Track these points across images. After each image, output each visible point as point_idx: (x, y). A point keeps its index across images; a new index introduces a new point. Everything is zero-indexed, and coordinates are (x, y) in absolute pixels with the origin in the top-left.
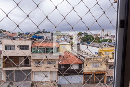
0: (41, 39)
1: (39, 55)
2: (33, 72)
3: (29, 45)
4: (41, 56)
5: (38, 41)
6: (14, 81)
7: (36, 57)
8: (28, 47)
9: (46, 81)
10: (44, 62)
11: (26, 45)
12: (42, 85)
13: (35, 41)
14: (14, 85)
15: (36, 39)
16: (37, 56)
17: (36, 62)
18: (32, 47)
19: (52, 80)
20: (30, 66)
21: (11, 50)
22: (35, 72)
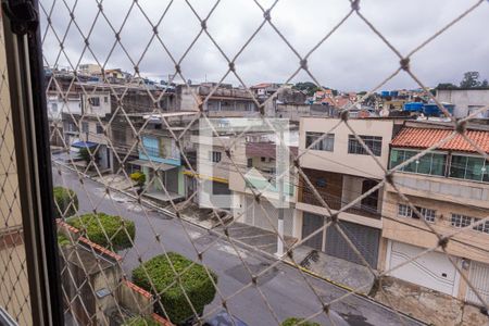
0: (438, 116)
1: (417, 180)
2: (386, 240)
3: (381, 138)
4: (426, 186)
5: (425, 126)
6: (323, 250)
7: (403, 186)
8: (379, 145)
9: (434, 292)
10: (438, 214)
11: (372, 137)
12: (414, 301)
13: (407, 124)
14: (322, 263)
15: (415, 117)
16: (411, 184)
17: (401, 205)
18: (391, 146)
19: (466, 299)
20: (378, 216)
21: (321, 149)
22: (393, 241)
